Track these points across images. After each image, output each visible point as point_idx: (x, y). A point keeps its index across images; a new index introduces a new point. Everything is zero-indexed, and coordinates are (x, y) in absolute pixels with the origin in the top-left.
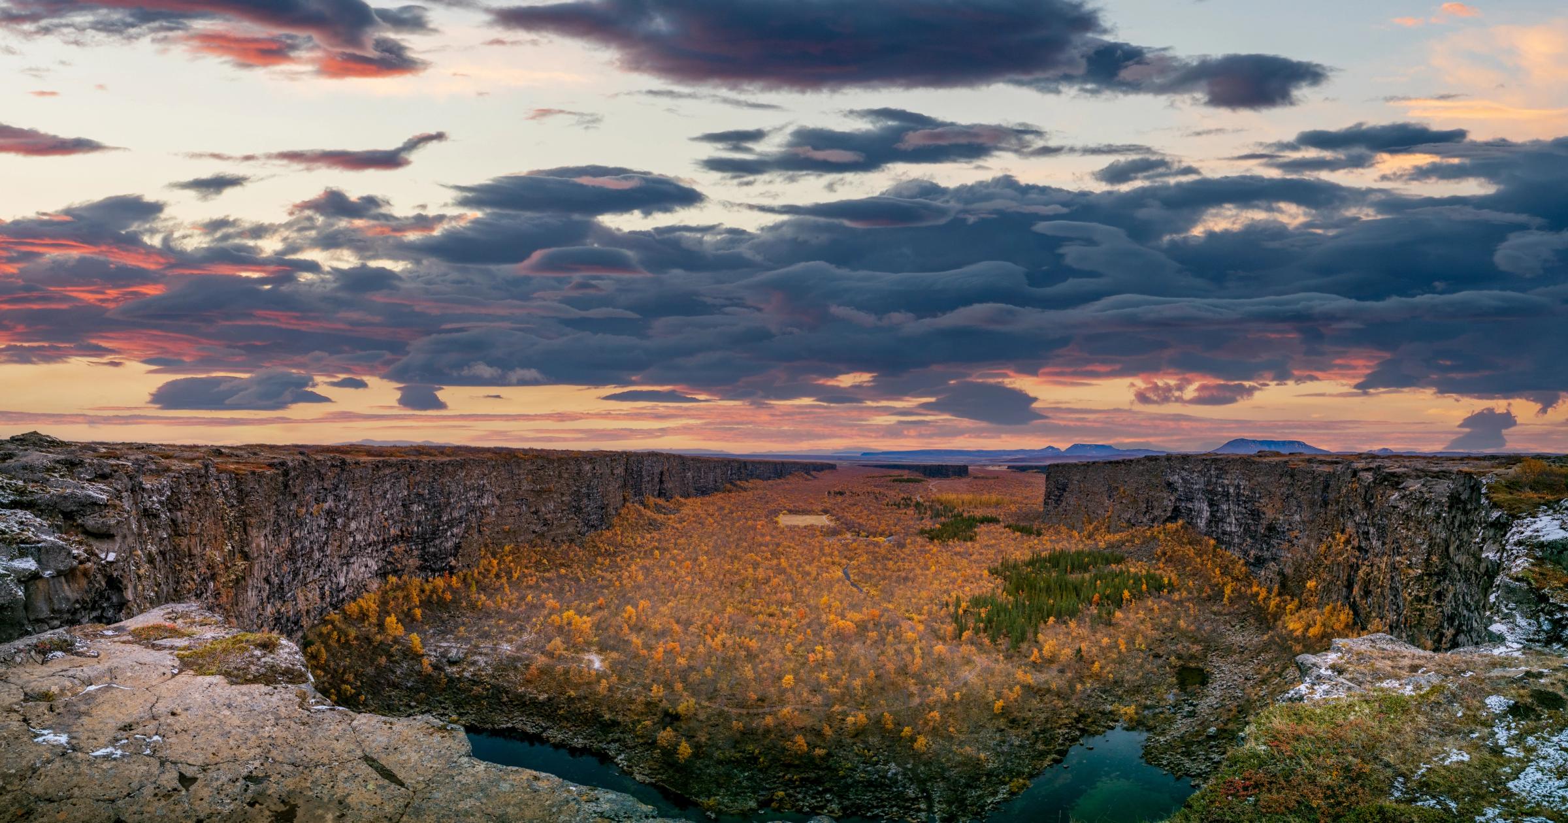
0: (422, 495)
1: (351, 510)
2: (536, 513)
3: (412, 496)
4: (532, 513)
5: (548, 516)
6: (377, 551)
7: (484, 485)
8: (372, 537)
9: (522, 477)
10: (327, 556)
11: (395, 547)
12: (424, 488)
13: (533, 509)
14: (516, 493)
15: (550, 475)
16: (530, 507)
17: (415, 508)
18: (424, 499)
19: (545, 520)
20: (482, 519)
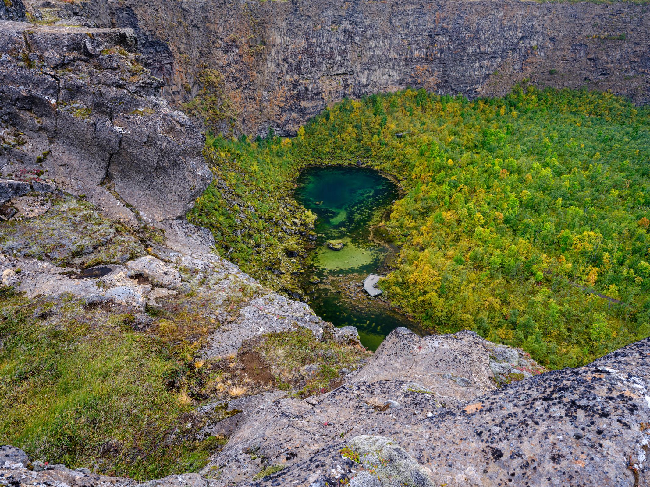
0: (446, 29)
1: (369, 32)
2: (594, 60)
3: (437, 29)
4: (590, 59)
5: (609, 66)
6: (399, 66)
7: (533, 27)
8: (392, 55)
9: (586, 22)
10: (347, 60)
11: (418, 66)
12: (448, 23)
13: (592, 56)
14: (574, 38)
15: (625, 22)
16: (588, 54)
17: (440, 38)
18: (448, 32)
19: (604, 68)
20: (526, 58)
